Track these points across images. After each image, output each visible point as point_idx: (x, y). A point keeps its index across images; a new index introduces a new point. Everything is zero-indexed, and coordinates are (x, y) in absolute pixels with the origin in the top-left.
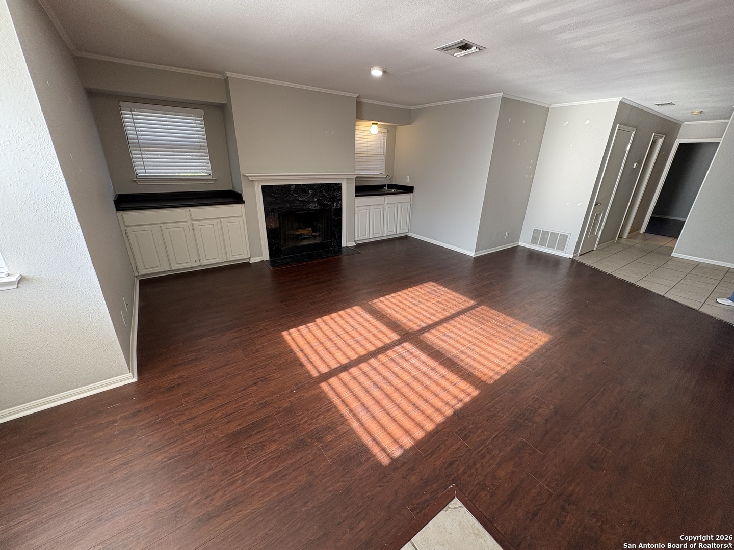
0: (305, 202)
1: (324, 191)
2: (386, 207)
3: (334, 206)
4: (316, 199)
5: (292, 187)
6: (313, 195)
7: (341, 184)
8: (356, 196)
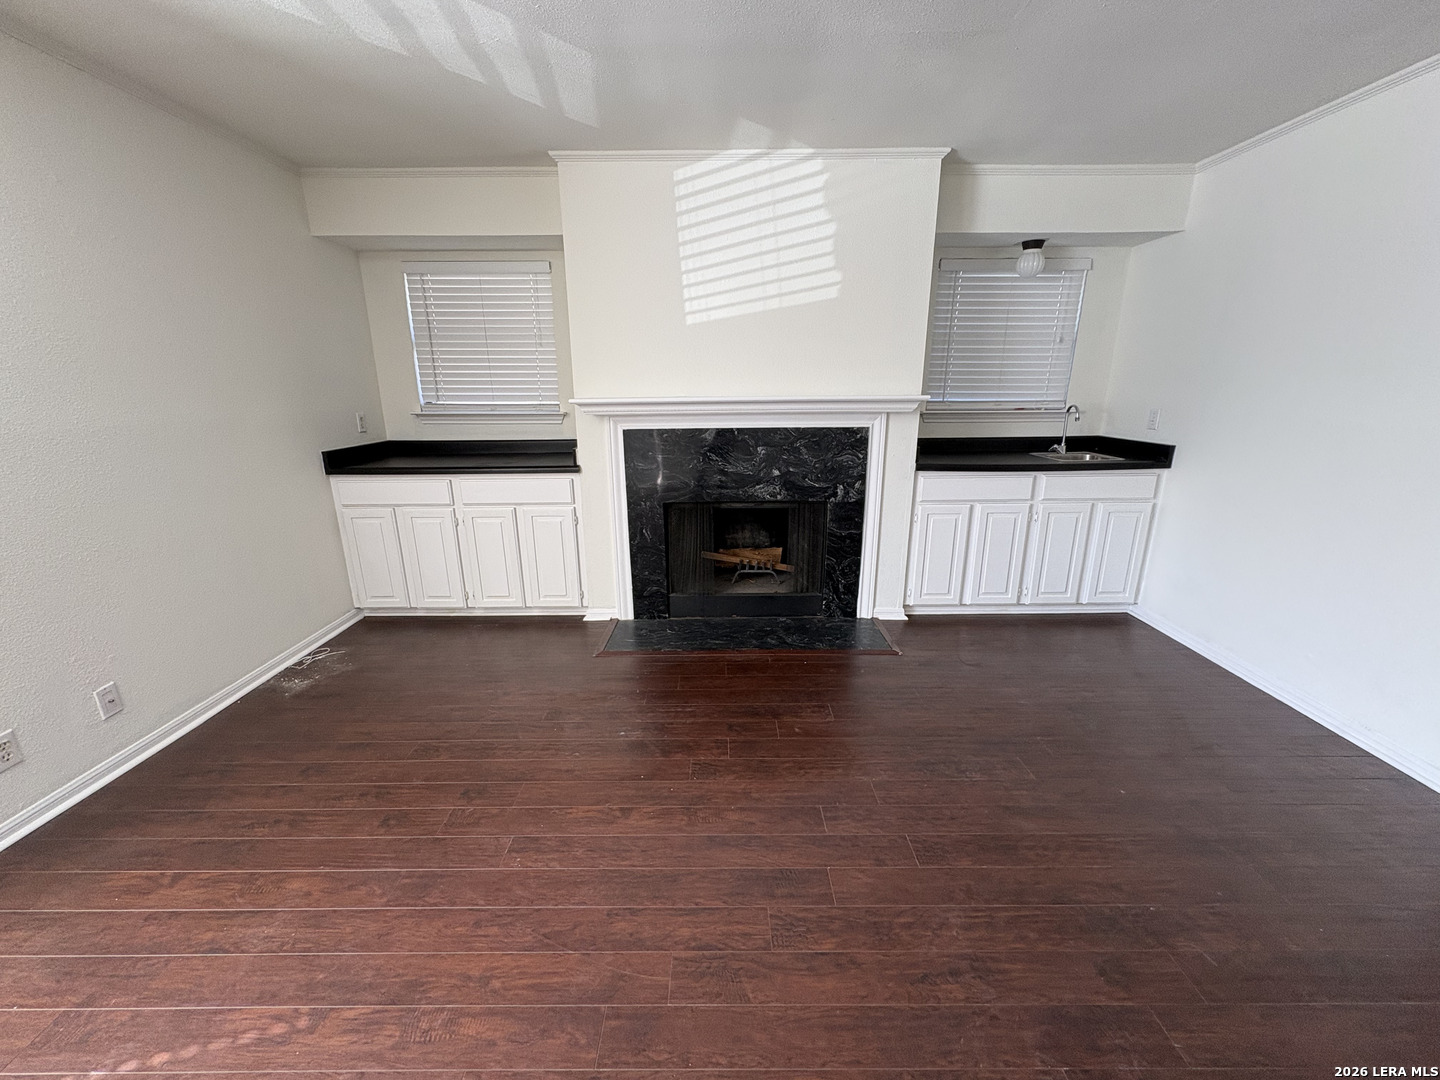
0: (743, 481)
1: (804, 450)
2: (1040, 508)
3: (835, 494)
4: (776, 473)
5: (707, 435)
6: (770, 461)
7: (867, 430)
8: (920, 467)
